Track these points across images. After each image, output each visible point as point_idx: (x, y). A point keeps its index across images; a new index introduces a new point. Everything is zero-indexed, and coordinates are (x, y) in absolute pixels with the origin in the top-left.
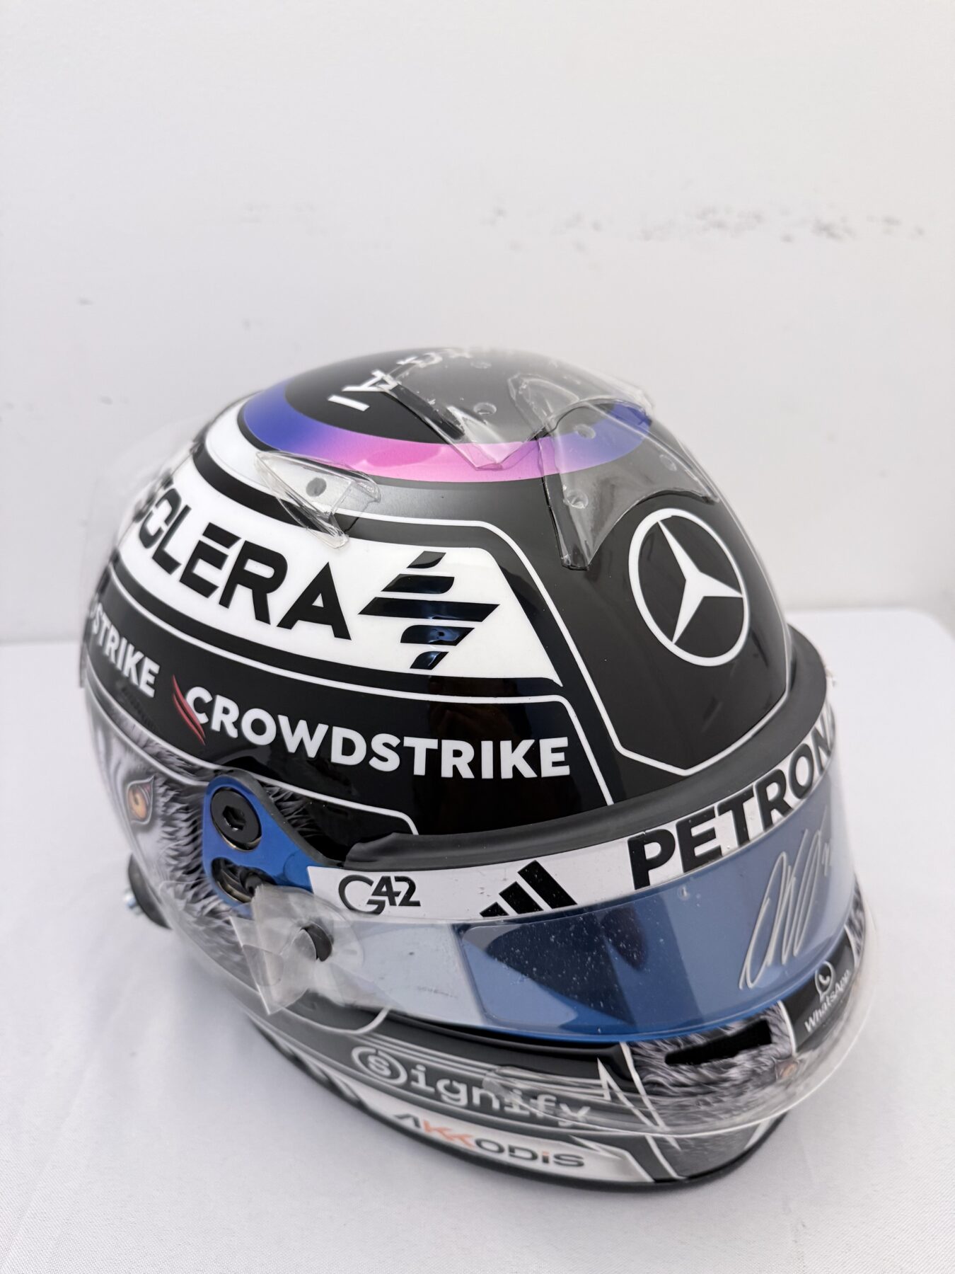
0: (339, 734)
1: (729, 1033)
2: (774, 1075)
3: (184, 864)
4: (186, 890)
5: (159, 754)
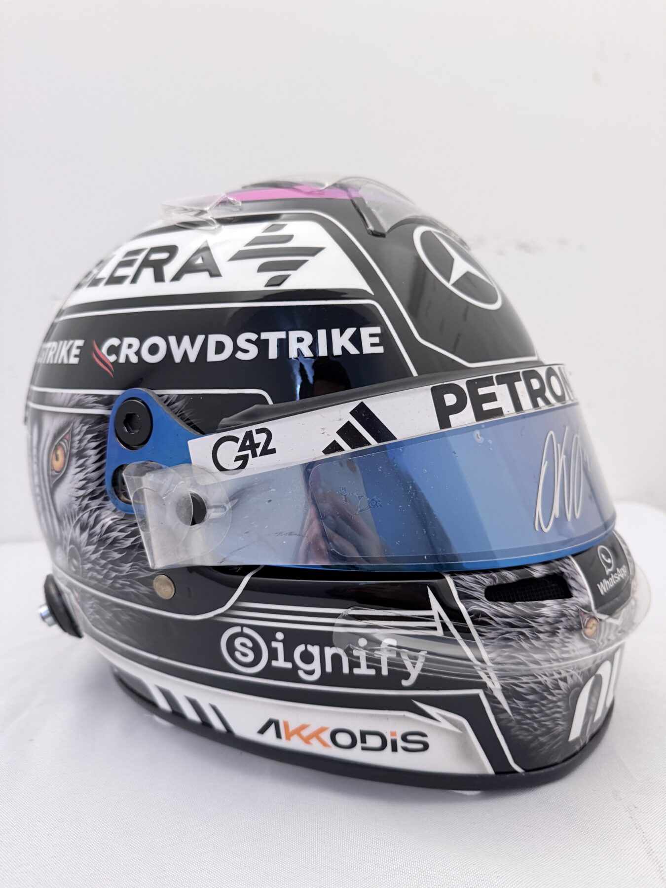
0: (213, 339)
1: (536, 575)
2: (580, 623)
3: (90, 490)
4: (89, 517)
5: (79, 401)
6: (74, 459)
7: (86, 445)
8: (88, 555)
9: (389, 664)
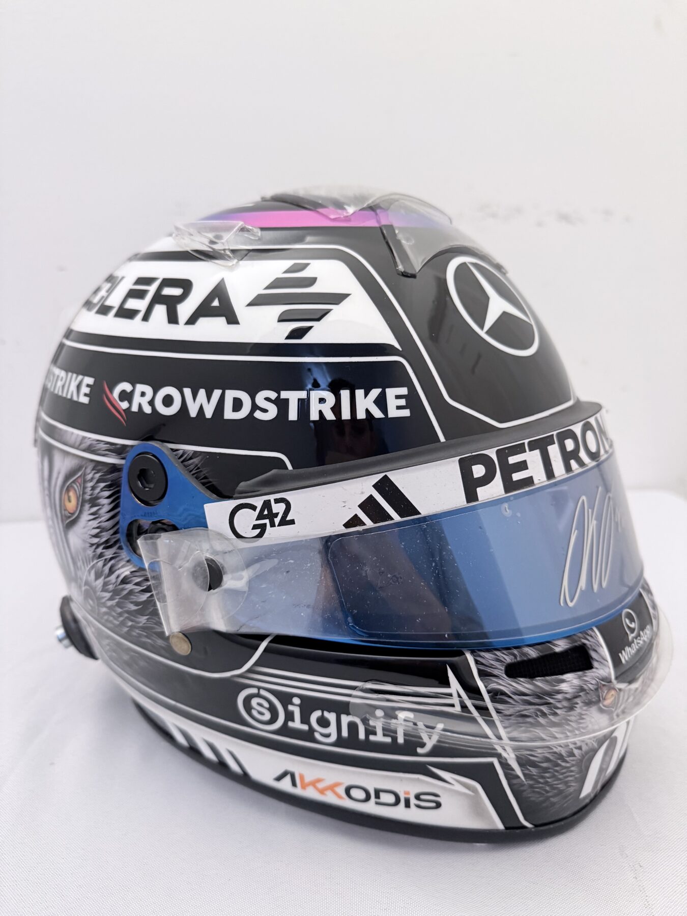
0: (231, 395)
1: (558, 650)
2: (599, 697)
3: (104, 540)
4: (104, 565)
5: (90, 446)
6: (87, 506)
7: (99, 493)
8: (104, 600)
9: (405, 735)
